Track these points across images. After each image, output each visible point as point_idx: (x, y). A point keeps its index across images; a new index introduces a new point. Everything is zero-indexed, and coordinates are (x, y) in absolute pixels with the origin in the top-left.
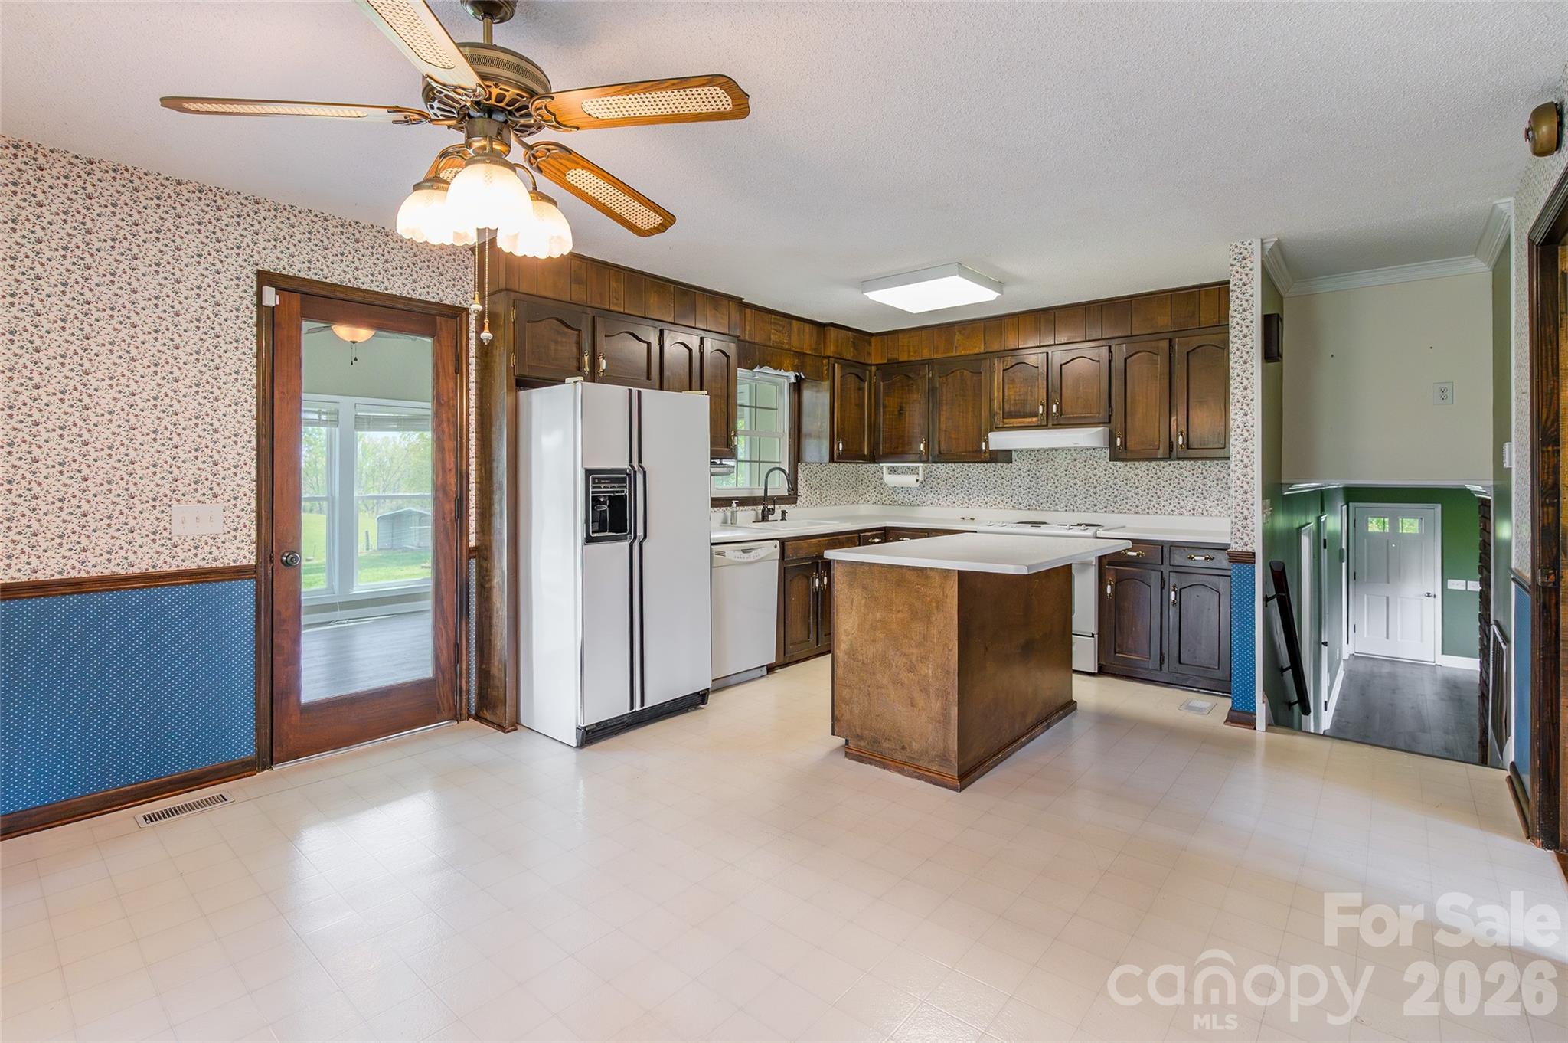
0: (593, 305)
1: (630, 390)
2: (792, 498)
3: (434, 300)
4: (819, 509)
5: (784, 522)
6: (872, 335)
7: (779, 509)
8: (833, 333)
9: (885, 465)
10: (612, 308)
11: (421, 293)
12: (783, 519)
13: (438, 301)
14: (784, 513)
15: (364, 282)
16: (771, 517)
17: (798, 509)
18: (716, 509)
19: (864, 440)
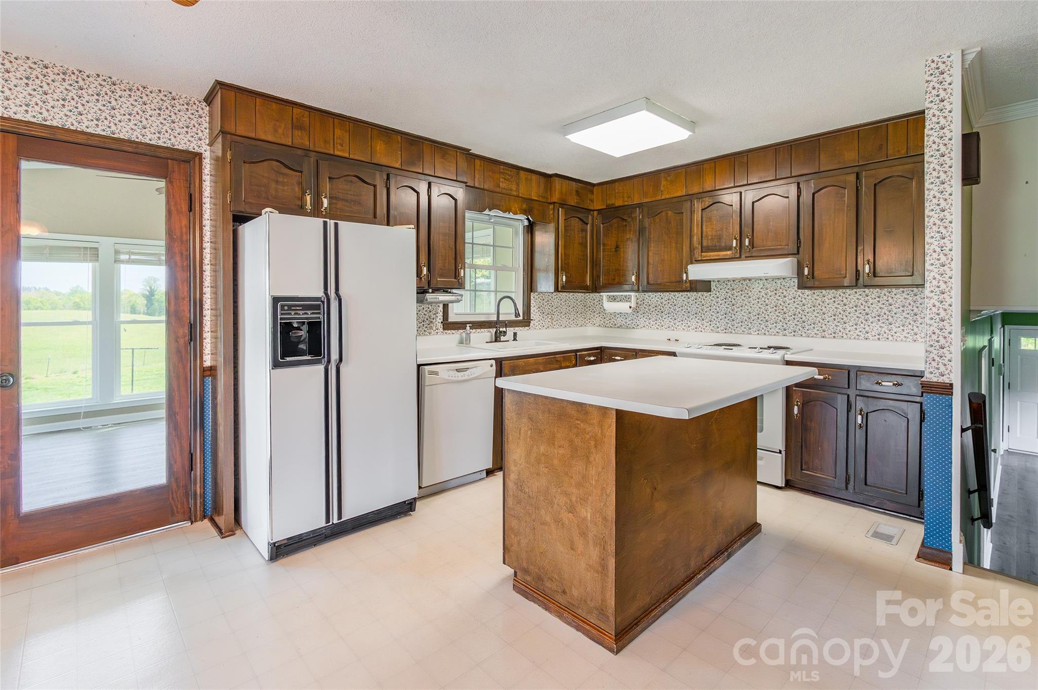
0: (318, 149)
1: (325, 223)
2: (526, 322)
3: (165, 145)
4: (550, 331)
5: (515, 342)
6: (593, 185)
7: (510, 331)
8: (557, 183)
9: (604, 295)
10: (337, 153)
11: (150, 138)
12: (515, 339)
13: (169, 145)
14: (515, 334)
15: (88, 125)
16: (503, 338)
17: (530, 331)
18: (453, 331)
19: (587, 273)
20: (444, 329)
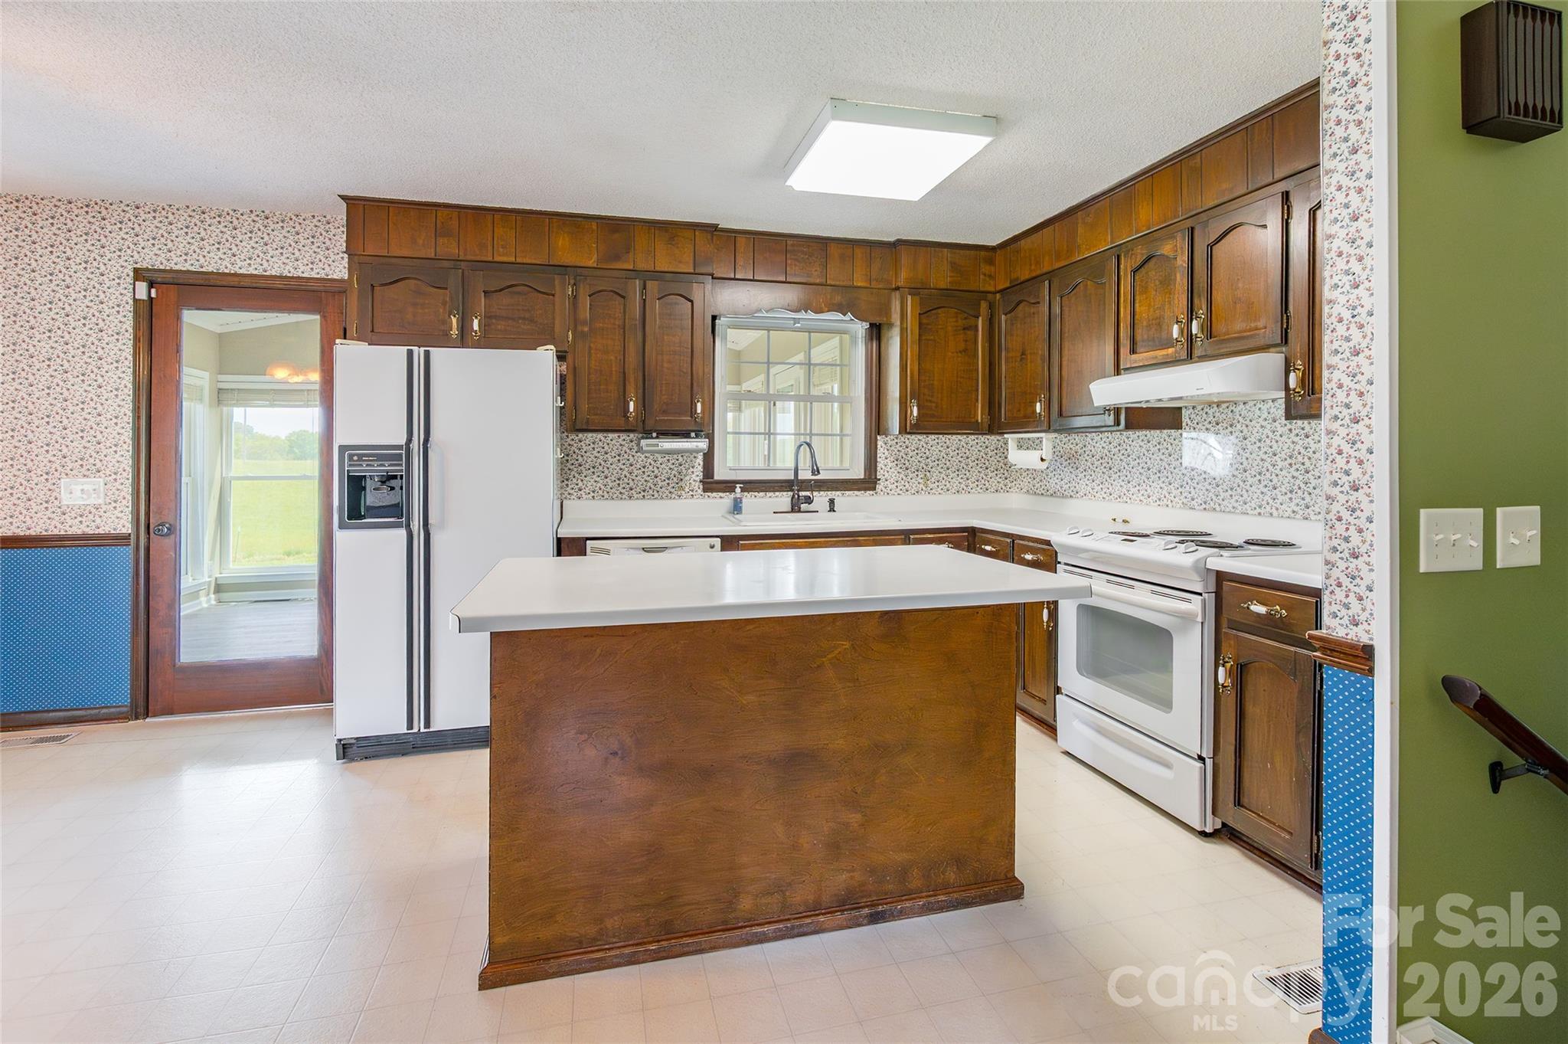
0: (469, 257)
1: (410, 354)
2: (869, 482)
3: (318, 276)
4: (923, 498)
5: (832, 513)
6: (993, 249)
8: (910, 254)
9: (1011, 439)
10: (497, 259)
11: (304, 271)
12: (832, 510)
13: (323, 276)
14: (832, 502)
15: (242, 267)
16: (804, 507)
17: (875, 497)
18: (721, 494)
19: (977, 400)
20: (705, 490)
